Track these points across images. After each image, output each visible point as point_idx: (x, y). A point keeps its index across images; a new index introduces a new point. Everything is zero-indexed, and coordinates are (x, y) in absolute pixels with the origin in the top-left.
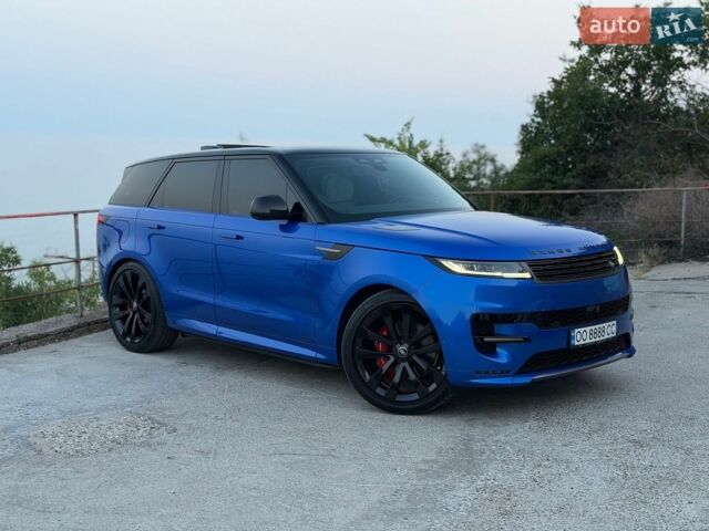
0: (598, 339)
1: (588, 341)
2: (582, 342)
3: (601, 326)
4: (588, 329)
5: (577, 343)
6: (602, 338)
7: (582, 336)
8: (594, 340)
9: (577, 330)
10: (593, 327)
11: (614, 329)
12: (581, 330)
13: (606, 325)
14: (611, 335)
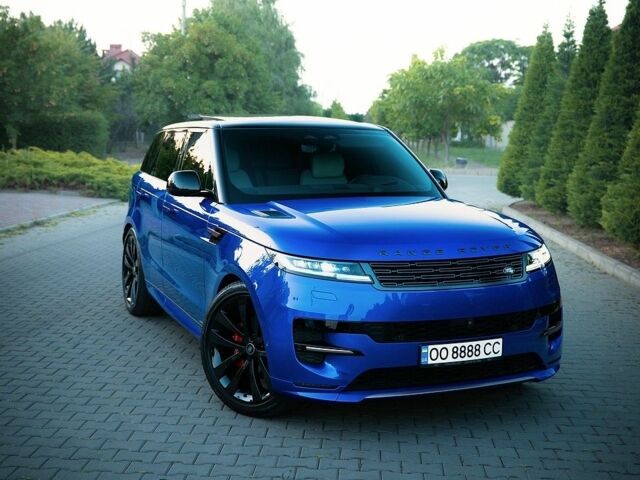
0: (466, 359)
1: (450, 360)
2: (439, 361)
3: (474, 343)
4: (450, 347)
5: (430, 362)
6: (474, 358)
7: (439, 354)
8: (459, 359)
9: (431, 347)
10: (459, 345)
11: (499, 348)
12: (439, 347)
13: (482, 343)
14: (492, 355)
